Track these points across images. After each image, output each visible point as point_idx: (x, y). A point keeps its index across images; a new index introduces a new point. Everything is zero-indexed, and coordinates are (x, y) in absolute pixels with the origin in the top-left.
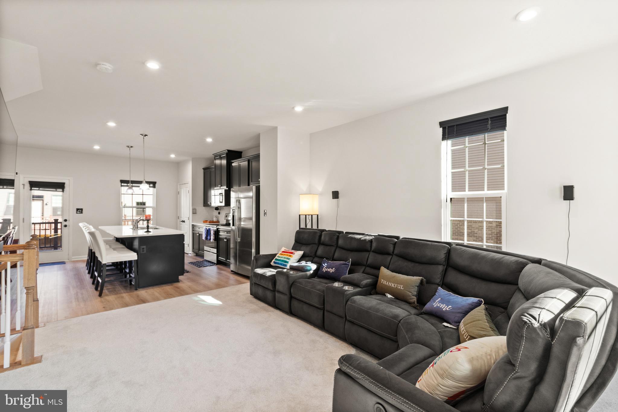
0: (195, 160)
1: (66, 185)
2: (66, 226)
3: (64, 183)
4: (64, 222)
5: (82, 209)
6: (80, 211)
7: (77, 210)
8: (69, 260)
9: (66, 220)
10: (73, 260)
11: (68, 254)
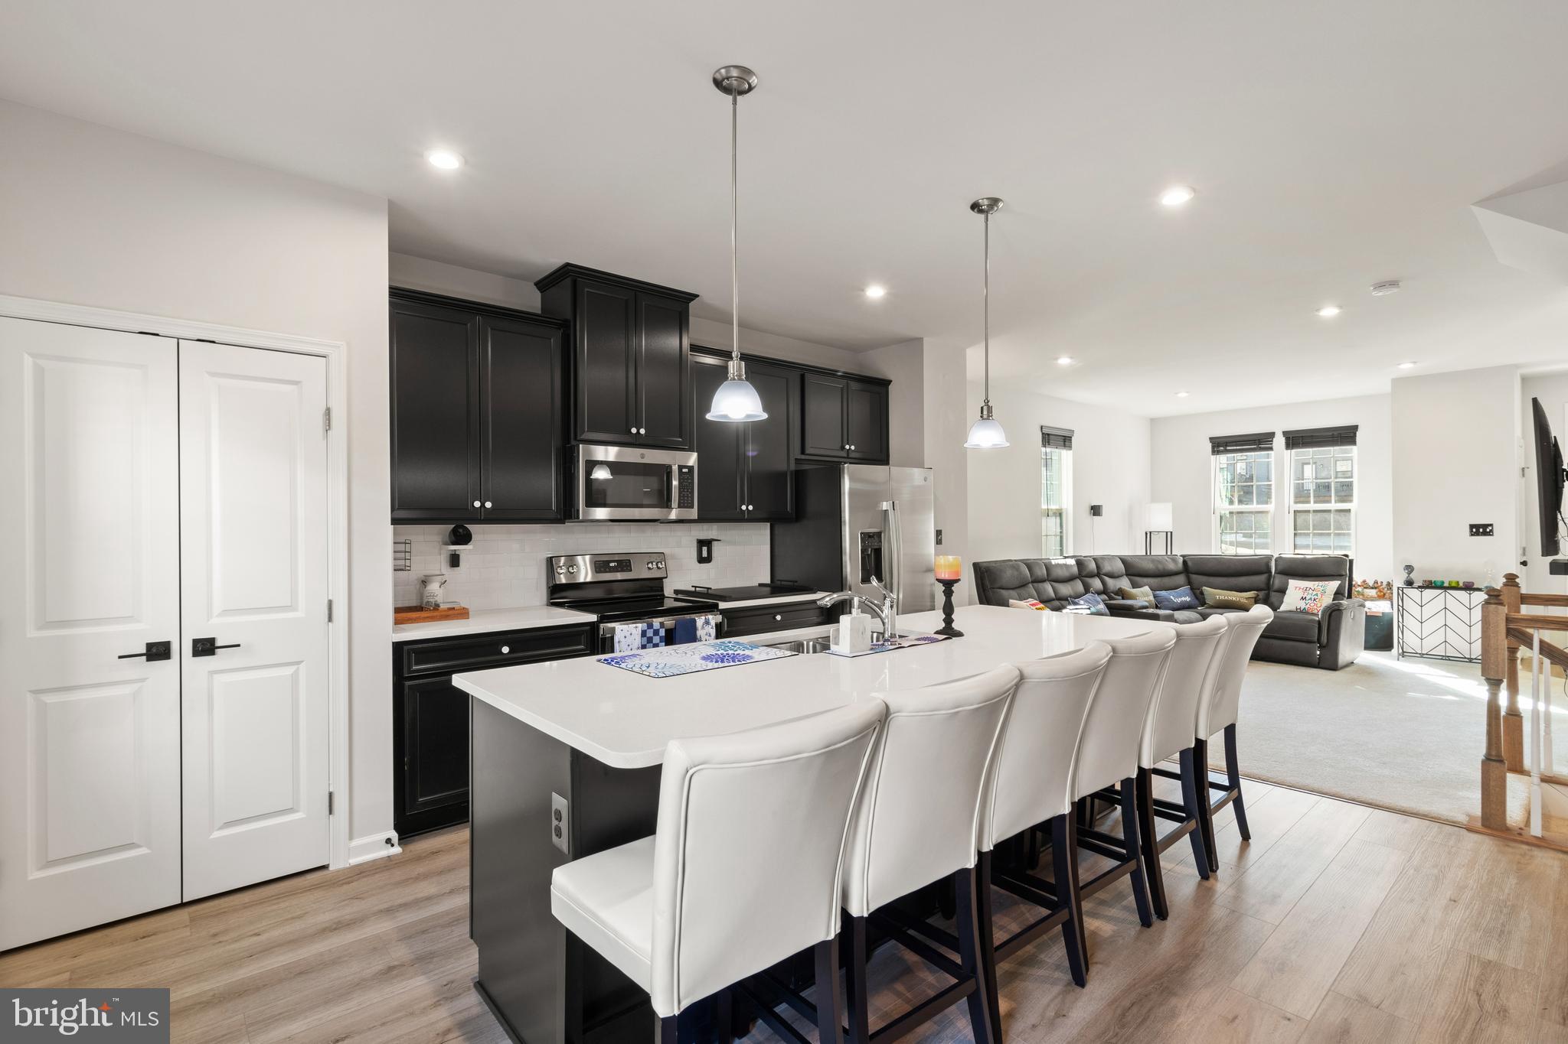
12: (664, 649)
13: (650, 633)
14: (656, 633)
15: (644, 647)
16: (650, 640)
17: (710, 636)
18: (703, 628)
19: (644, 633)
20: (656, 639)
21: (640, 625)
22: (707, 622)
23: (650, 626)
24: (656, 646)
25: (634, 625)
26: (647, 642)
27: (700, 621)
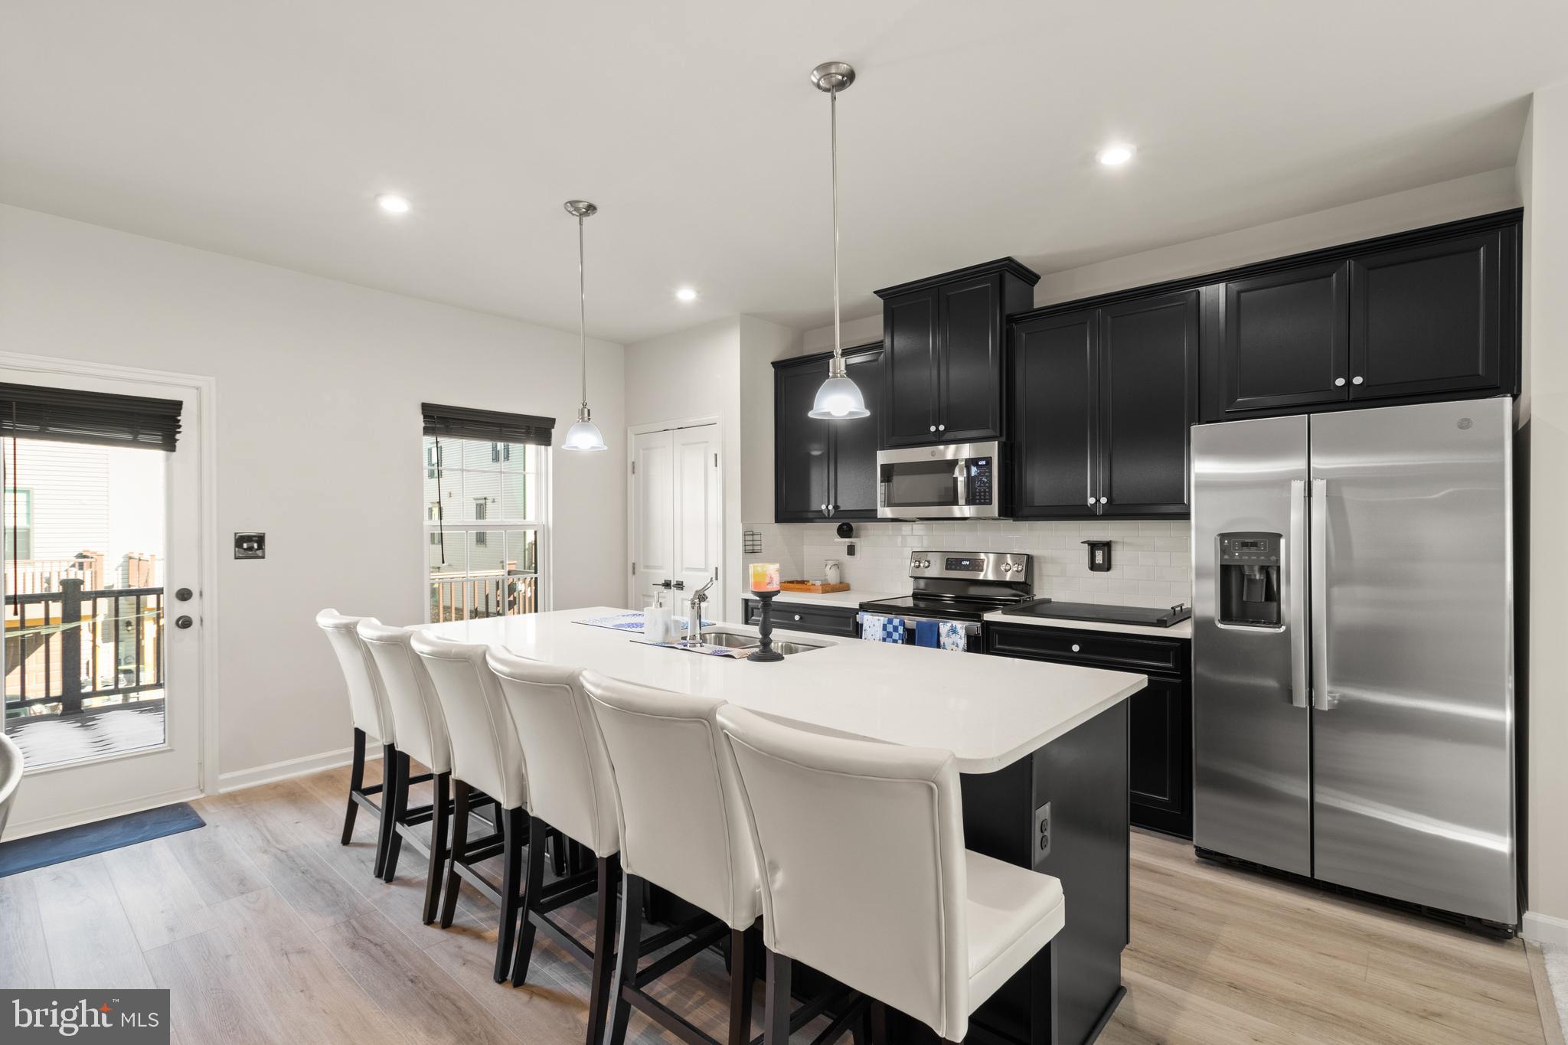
0: (752, 322)
1: (184, 418)
2: (185, 623)
3: (176, 406)
4: (178, 603)
5: (260, 540)
6: (250, 545)
7: (240, 541)
8: (202, 791)
9: (184, 595)
10: (223, 790)
11: (201, 764)
12: (900, 645)
13: (890, 628)
14: (896, 629)
15: (884, 640)
16: (889, 635)
17: (957, 646)
18: (948, 635)
19: (885, 627)
20: (896, 636)
21: (882, 618)
22: (954, 631)
23: (890, 621)
24: (895, 641)
25: (877, 618)
26: (888, 637)
27: (944, 627)
